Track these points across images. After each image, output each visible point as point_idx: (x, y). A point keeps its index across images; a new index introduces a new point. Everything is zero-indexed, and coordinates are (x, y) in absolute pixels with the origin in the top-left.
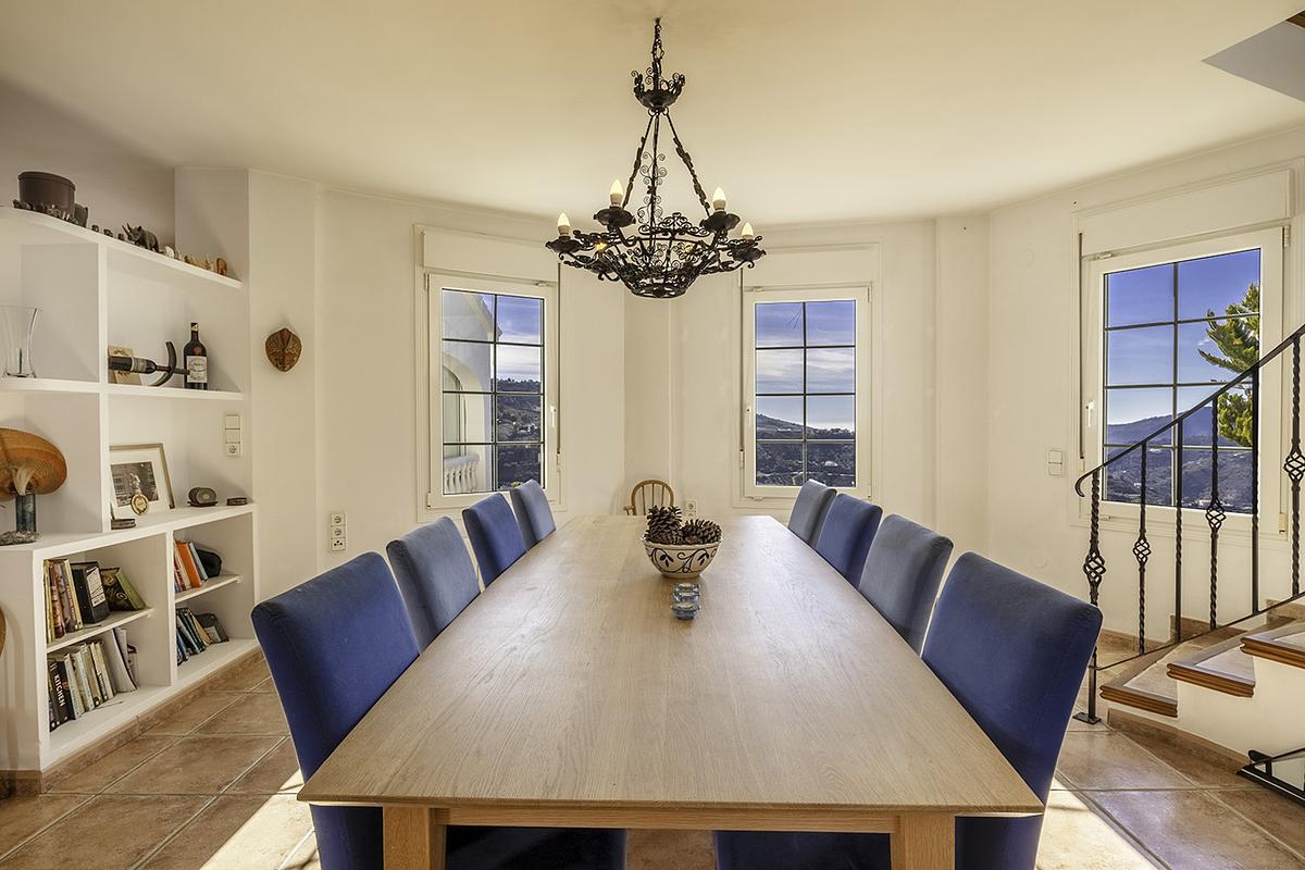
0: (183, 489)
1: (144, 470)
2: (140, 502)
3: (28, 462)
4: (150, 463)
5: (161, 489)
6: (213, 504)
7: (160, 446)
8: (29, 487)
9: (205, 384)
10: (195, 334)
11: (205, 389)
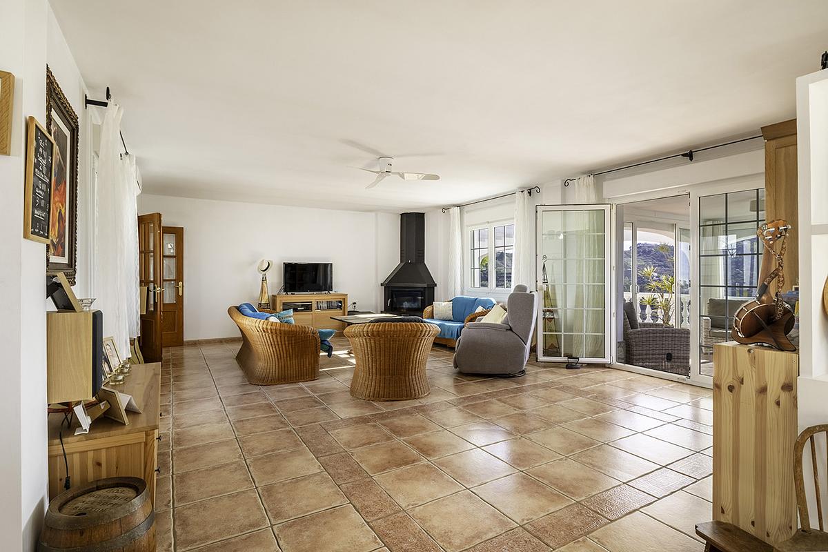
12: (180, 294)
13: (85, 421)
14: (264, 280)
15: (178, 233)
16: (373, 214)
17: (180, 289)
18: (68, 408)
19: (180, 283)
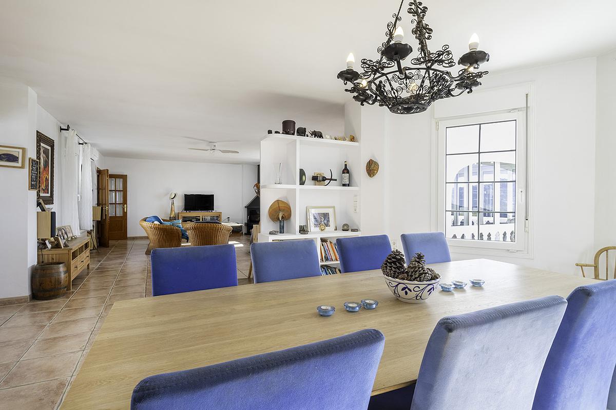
0: (340, 224)
1: (326, 216)
2: (323, 227)
3: (283, 210)
4: (328, 214)
5: (332, 223)
6: (347, 230)
7: (334, 207)
8: (282, 217)
9: (348, 184)
10: (346, 165)
11: (348, 186)
12: (125, 211)
13: (49, 246)
14: (173, 204)
15: (124, 178)
16: (241, 166)
17: (125, 208)
18: (44, 240)
19: (125, 206)
